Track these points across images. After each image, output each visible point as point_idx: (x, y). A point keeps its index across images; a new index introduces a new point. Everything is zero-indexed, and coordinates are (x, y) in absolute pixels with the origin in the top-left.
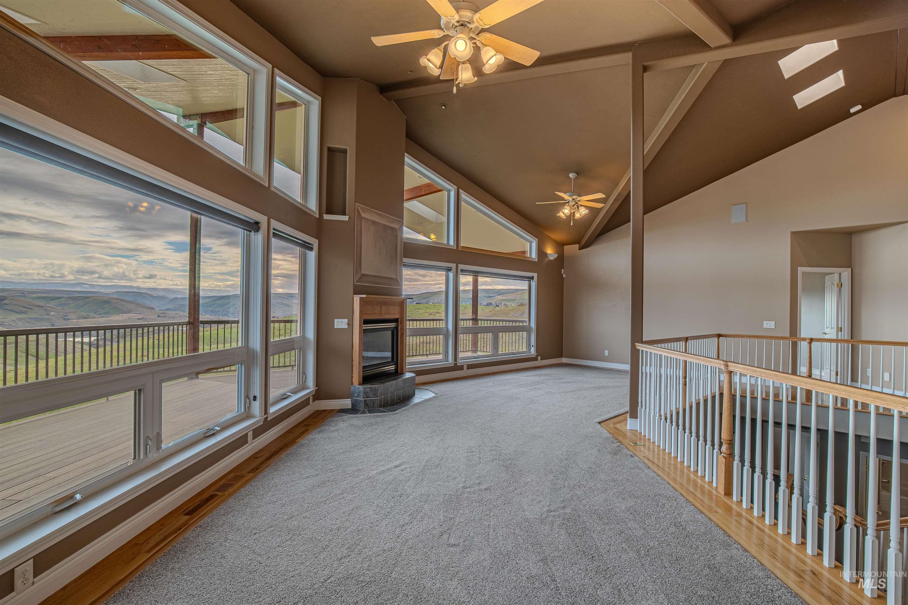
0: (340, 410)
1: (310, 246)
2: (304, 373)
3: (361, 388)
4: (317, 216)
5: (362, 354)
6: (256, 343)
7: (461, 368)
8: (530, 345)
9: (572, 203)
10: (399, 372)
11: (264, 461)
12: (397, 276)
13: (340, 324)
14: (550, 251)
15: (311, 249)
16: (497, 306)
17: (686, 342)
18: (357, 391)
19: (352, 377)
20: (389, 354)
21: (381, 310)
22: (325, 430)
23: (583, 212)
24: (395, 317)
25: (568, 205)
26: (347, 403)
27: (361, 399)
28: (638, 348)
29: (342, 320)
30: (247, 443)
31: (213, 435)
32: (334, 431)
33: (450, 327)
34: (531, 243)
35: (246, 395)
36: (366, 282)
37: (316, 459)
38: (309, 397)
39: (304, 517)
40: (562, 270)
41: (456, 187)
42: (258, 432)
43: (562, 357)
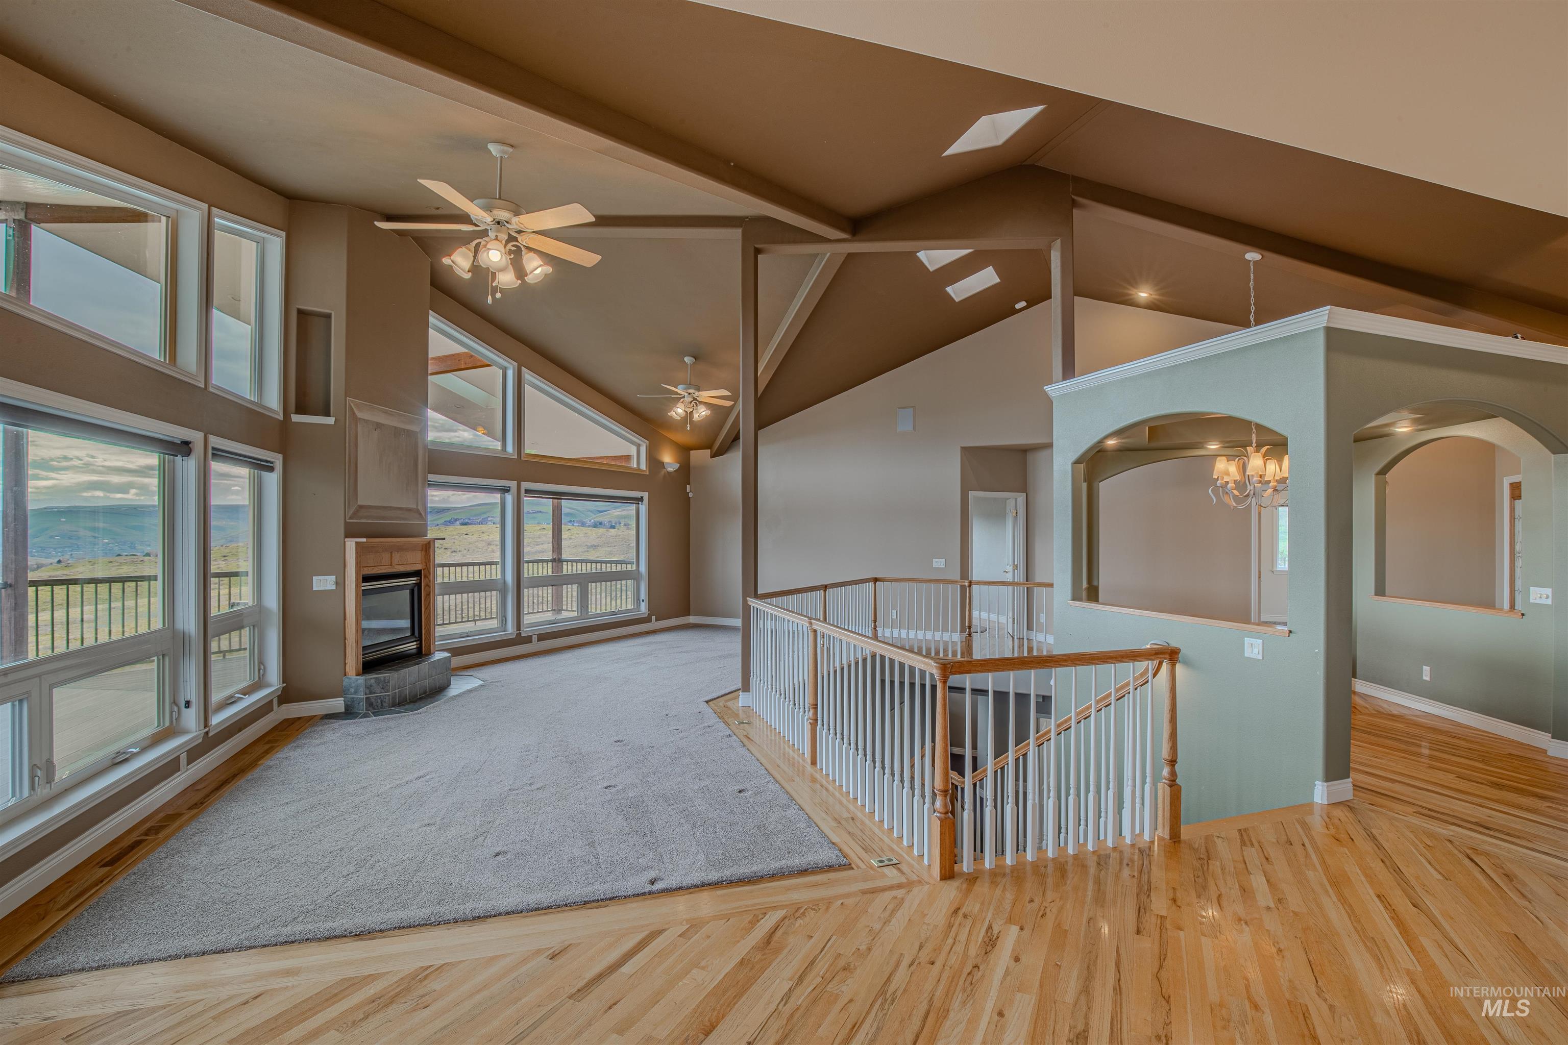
0: (326, 715)
1: (269, 464)
2: (261, 662)
3: (361, 679)
4: (281, 417)
5: (360, 624)
6: (189, 622)
7: (528, 640)
8: (638, 599)
9: (689, 399)
10: (423, 653)
11: (211, 793)
12: (417, 506)
13: (324, 583)
14: (668, 458)
15: (271, 469)
16: (613, 527)
17: (825, 591)
18: (353, 685)
19: (345, 664)
20: (405, 623)
21: (391, 559)
22: (305, 744)
23: (701, 413)
24: (416, 569)
25: (682, 402)
26: (337, 704)
27: (361, 696)
28: (750, 603)
29: (326, 577)
30: (179, 770)
31: (126, 760)
32: (318, 745)
33: (510, 578)
34: (638, 446)
35: (172, 701)
36: (367, 517)
37: (295, 781)
38: (272, 700)
39: (290, 845)
40: (688, 487)
41: (516, 364)
42: (195, 753)
43: (689, 615)
